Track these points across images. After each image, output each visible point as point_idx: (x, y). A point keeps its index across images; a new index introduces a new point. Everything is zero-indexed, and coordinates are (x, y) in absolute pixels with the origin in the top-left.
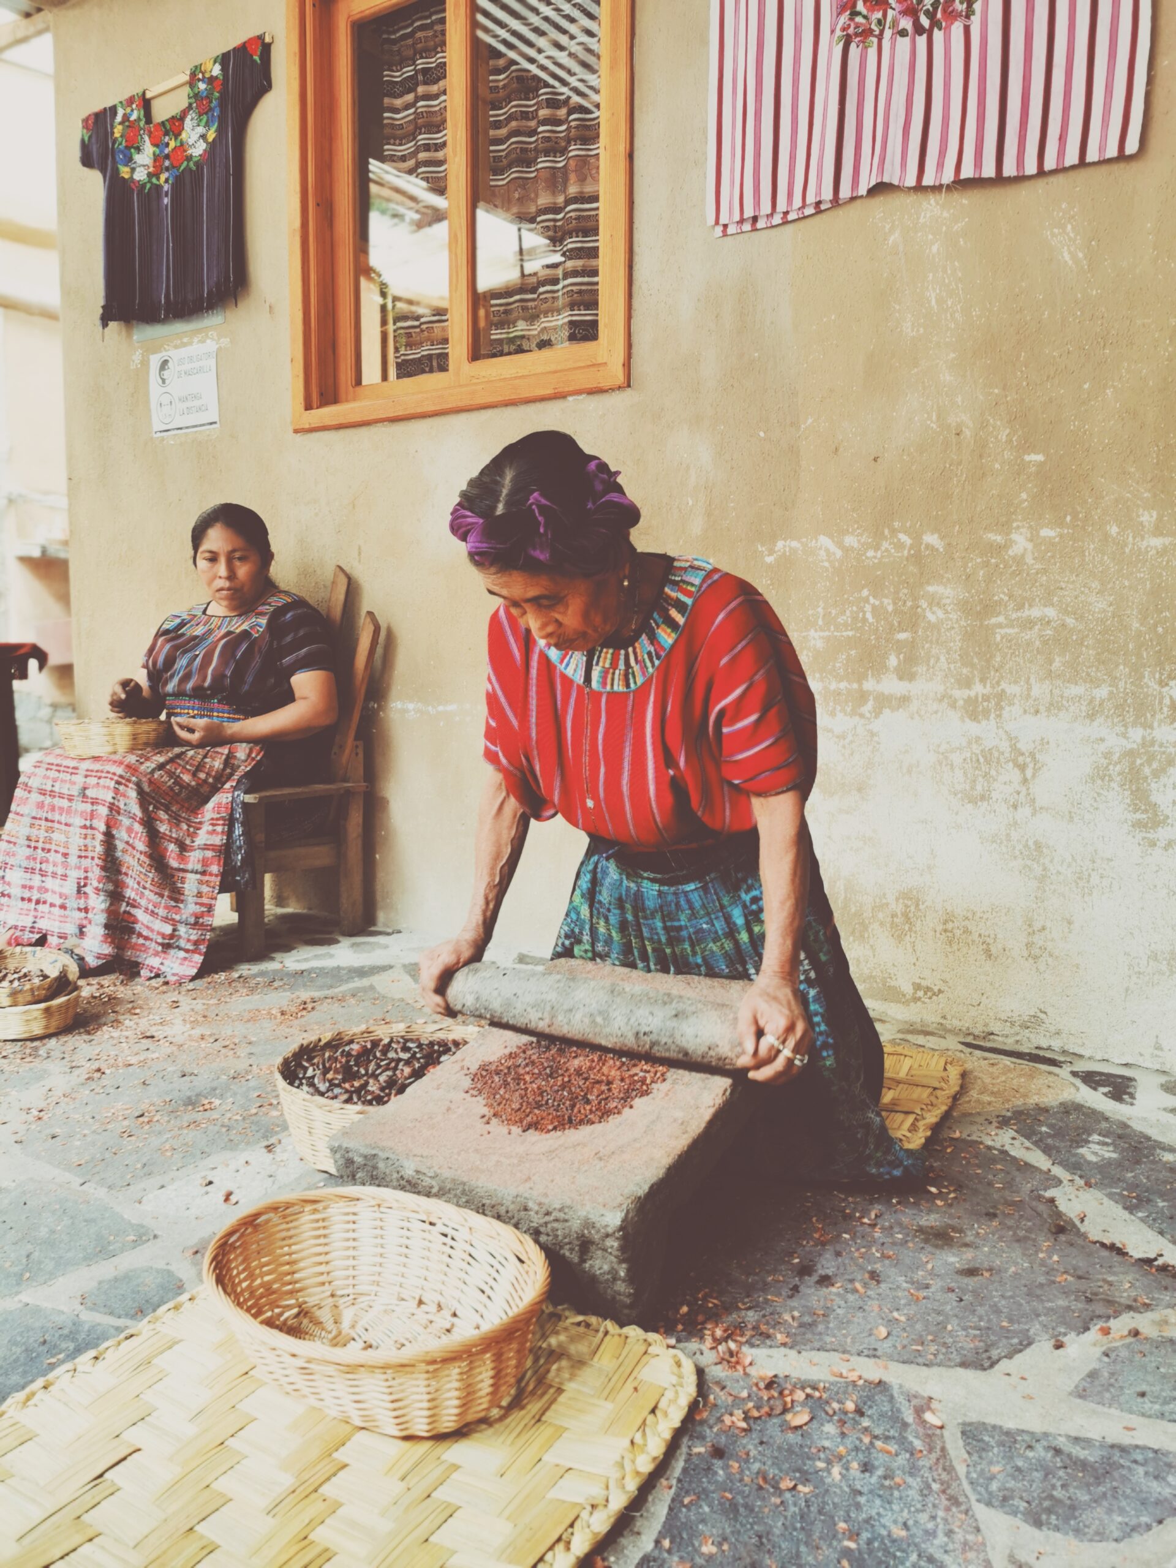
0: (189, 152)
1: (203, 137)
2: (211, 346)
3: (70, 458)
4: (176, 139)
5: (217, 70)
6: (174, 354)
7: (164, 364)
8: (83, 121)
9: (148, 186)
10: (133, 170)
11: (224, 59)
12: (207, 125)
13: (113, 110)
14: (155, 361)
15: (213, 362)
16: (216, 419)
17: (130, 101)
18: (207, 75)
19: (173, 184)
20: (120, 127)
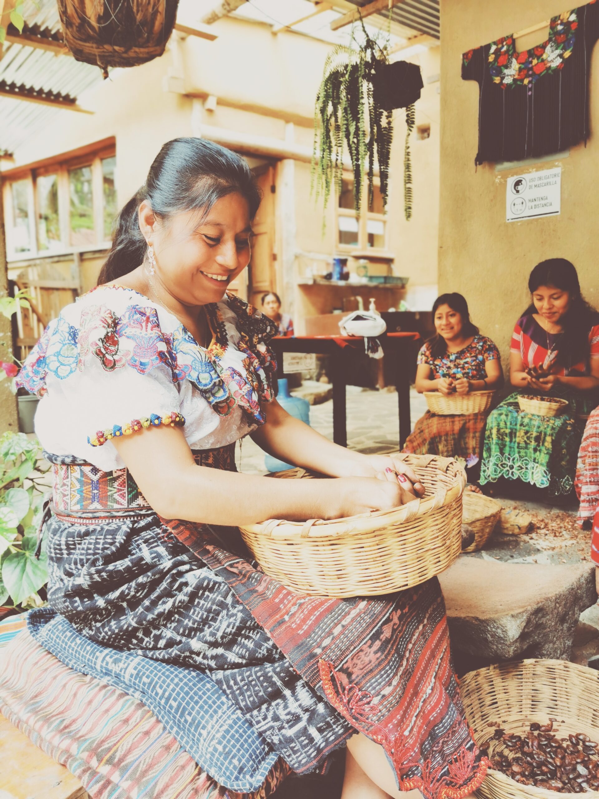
0: (549, 65)
1: (561, 56)
2: (558, 170)
3: (441, 237)
4: (538, 59)
5: (573, 17)
6: (526, 177)
7: (518, 183)
8: (464, 55)
9: (514, 86)
10: (503, 78)
11: (579, 11)
12: (565, 49)
13: (488, 47)
14: (511, 181)
15: (558, 179)
16: (558, 209)
17: (502, 41)
18: (565, 21)
19: (535, 84)
20: (493, 56)
